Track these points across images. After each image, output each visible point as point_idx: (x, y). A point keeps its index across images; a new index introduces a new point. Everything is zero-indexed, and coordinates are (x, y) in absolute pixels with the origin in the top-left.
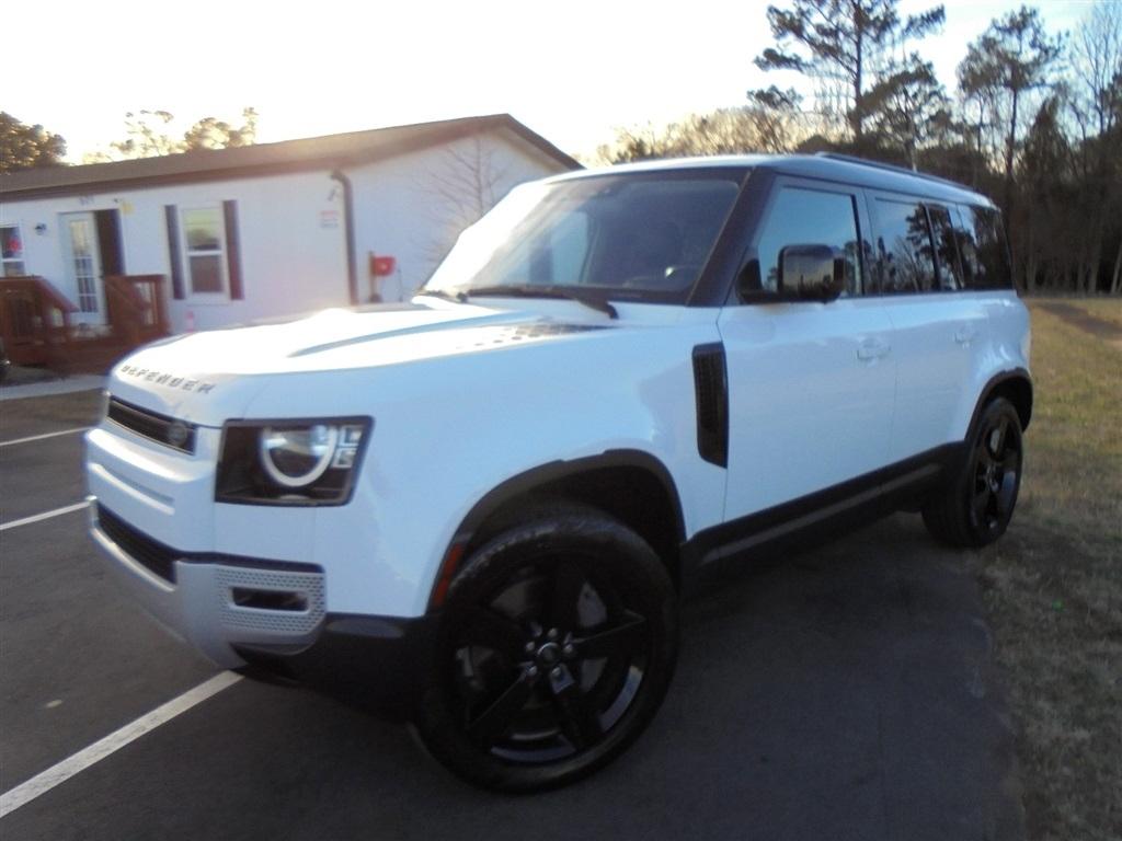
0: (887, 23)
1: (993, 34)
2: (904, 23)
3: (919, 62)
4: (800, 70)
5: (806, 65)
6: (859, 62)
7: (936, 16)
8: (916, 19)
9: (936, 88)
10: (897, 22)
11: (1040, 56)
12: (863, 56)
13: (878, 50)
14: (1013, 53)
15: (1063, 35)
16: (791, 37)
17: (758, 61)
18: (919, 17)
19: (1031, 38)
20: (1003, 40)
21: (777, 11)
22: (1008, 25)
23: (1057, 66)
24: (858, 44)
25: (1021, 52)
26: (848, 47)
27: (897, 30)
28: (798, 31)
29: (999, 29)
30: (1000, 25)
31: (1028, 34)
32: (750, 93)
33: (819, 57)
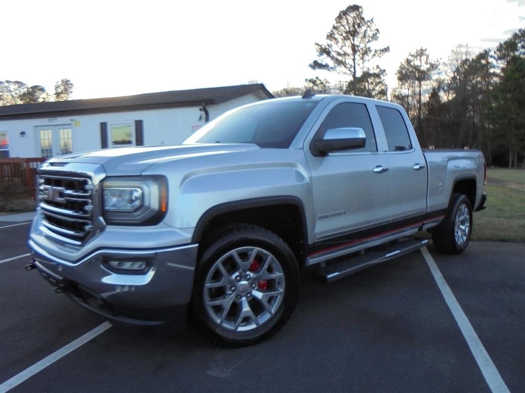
0: (366, 52)
1: (410, 58)
2: (373, 52)
3: (380, 68)
4: (329, 70)
5: (332, 68)
6: (354, 68)
7: (386, 50)
8: (378, 51)
9: (381, 80)
10: (370, 51)
11: (430, 68)
12: (356, 65)
13: (363, 63)
14: (418, 66)
15: (439, 60)
16: (325, 55)
17: (310, 66)
18: (379, 49)
19: (425, 60)
20: (414, 60)
21: (318, 45)
22: (415, 54)
23: (437, 72)
24: (354, 60)
25: (421, 65)
26: (349, 61)
27: (371, 54)
28: (328, 53)
29: (412, 56)
30: (412, 54)
31: (424, 58)
32: (306, 80)
33: (336, 65)
